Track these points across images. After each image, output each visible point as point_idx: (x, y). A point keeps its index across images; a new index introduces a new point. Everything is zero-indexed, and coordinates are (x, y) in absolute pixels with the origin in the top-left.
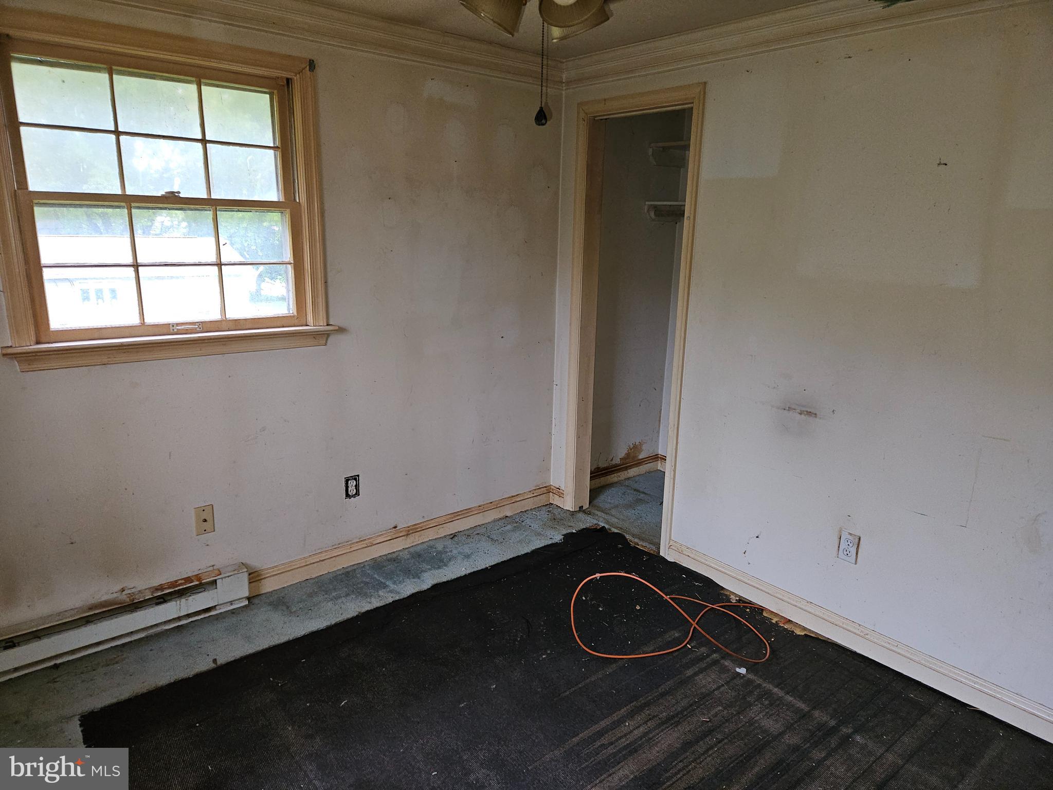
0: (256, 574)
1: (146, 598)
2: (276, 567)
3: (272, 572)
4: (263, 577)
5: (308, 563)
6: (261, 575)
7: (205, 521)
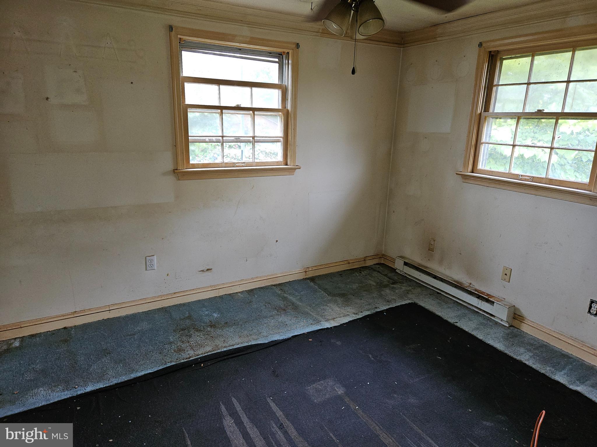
0: (522, 318)
1: (469, 289)
2: (533, 322)
3: (530, 323)
4: (524, 322)
5: (550, 334)
6: (524, 320)
7: (506, 274)
